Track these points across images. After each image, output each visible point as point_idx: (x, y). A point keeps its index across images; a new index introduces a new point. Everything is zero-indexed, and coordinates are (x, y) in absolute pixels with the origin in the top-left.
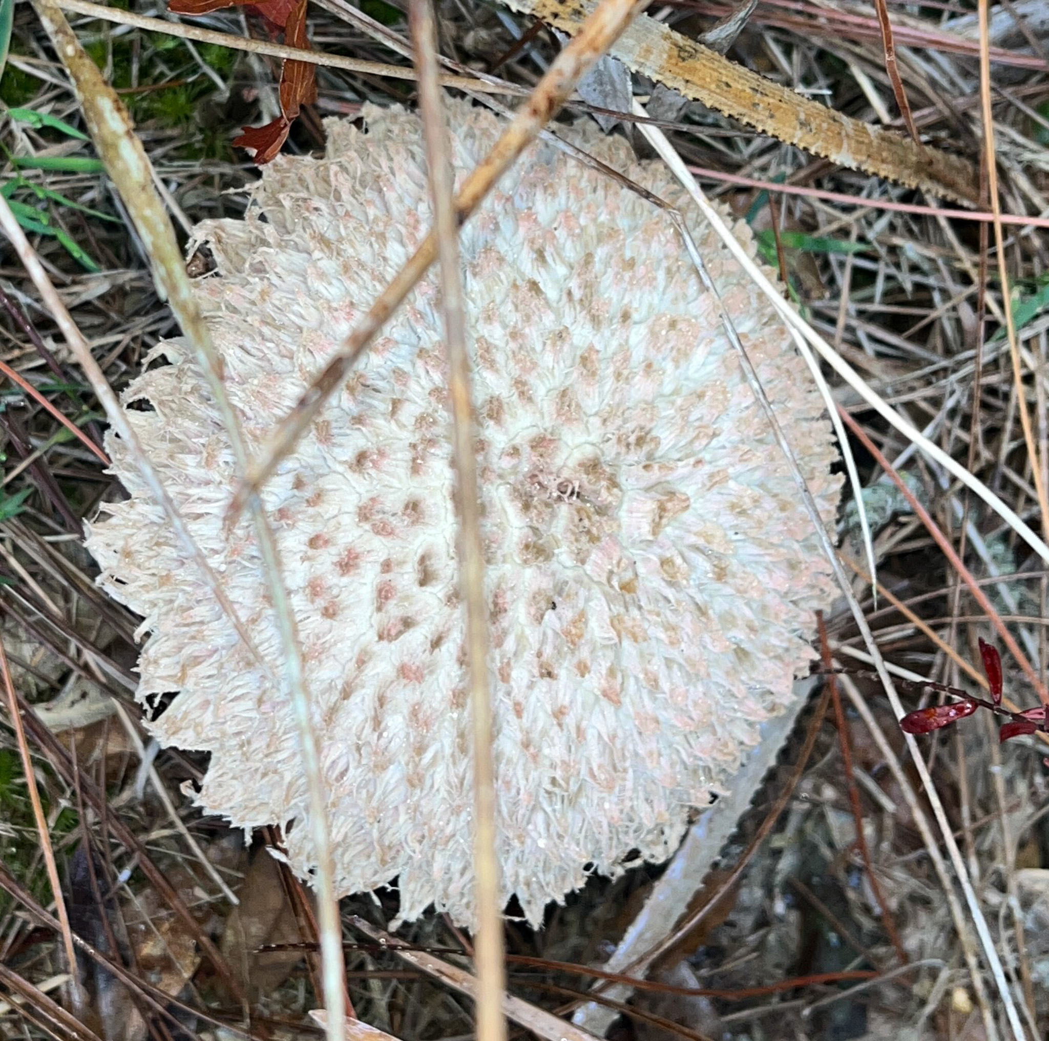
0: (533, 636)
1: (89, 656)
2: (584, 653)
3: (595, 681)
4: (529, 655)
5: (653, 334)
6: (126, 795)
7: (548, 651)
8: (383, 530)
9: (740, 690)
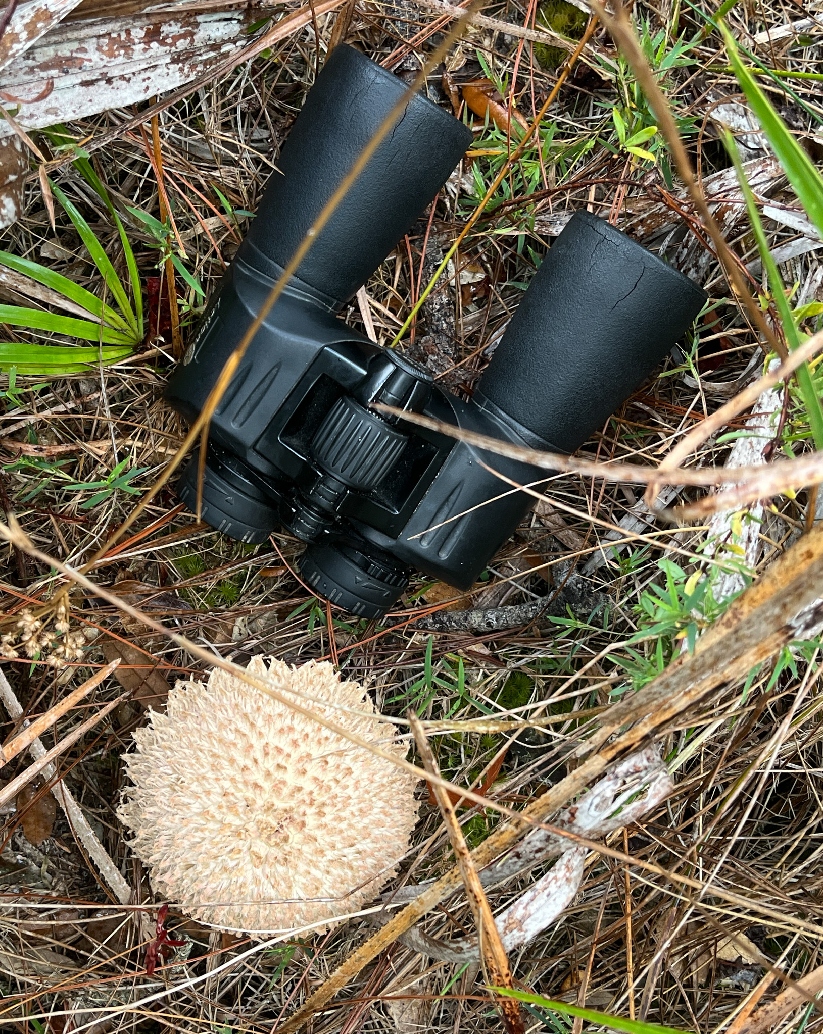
0: (239, 795)
1: (255, 642)
2: (225, 810)
3: (213, 810)
4: (232, 790)
5: (317, 880)
6: (202, 633)
7: (232, 798)
8: (301, 759)
9: (178, 861)
